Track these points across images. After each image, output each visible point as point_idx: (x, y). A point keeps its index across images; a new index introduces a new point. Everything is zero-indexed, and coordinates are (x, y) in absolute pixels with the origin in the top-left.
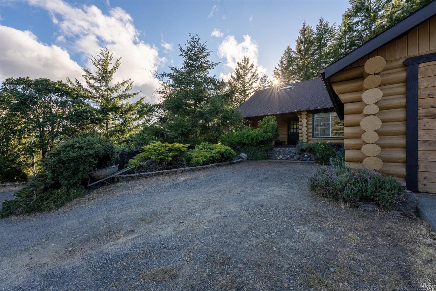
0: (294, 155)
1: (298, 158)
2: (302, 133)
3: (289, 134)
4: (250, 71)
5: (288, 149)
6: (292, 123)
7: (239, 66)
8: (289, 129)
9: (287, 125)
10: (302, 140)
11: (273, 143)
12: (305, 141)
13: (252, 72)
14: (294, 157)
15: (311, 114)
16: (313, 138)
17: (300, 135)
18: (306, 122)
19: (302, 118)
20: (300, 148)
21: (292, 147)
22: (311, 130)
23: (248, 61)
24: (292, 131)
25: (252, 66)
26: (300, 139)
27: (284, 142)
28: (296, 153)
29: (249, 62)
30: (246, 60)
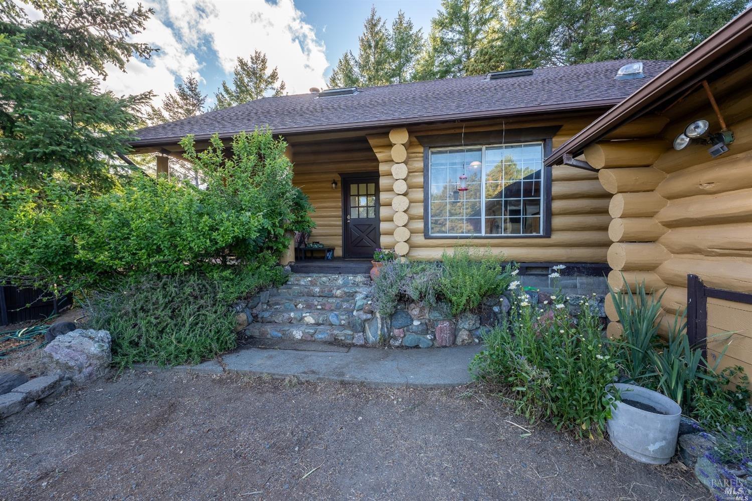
0: (366, 320)
1: (383, 335)
2: (391, 220)
3: (345, 225)
4: (270, 86)
5: (340, 282)
6: (353, 188)
7: (244, 70)
8: (346, 210)
9: (339, 195)
10: (392, 247)
11: (289, 256)
12: (401, 249)
13: (273, 89)
14: (364, 331)
15: (421, 149)
16: (426, 238)
17: (384, 226)
18: (404, 176)
19: (390, 161)
20: (393, 292)
21: (355, 273)
22: (419, 210)
23: (264, 61)
24: (354, 214)
25: (274, 76)
26: (384, 240)
27: (331, 249)
28: (372, 312)
29: (267, 65)
30: (261, 60)
